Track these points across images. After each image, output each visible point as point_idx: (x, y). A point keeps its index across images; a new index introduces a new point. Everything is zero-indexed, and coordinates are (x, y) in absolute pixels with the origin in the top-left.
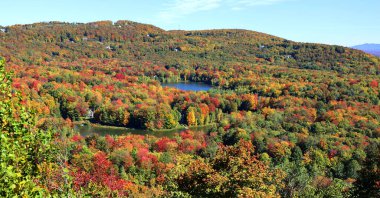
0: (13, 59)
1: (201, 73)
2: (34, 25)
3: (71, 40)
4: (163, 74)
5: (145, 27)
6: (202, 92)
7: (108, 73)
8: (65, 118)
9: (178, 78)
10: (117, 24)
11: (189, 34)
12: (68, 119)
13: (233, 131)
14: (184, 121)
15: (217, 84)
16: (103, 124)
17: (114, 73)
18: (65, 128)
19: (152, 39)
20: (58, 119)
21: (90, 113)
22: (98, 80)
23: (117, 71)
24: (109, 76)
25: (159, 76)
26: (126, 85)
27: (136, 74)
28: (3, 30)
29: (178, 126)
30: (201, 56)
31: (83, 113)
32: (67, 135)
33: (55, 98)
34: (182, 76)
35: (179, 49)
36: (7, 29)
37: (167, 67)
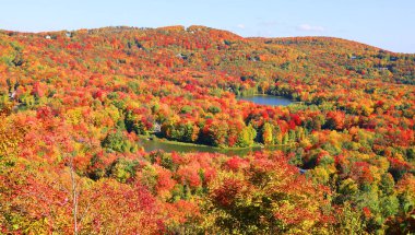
0: (77, 66)
1: (281, 87)
2: (100, 30)
3: (139, 46)
4: (238, 85)
5: (221, 34)
6: (281, 107)
7: (177, 84)
8: (129, 131)
9: (255, 90)
10: (188, 30)
11: (269, 42)
12: (133, 133)
13: (314, 152)
14: (260, 139)
15: (298, 99)
16: (170, 139)
17: (184, 84)
18: (128, 143)
19: (228, 47)
20: (122, 132)
21: (157, 127)
22: (166, 91)
23: (188, 82)
24: (178, 87)
25: (233, 87)
26: (197, 98)
27: (208, 86)
28: (68, 35)
29: (252, 144)
30: (282, 66)
31: (149, 126)
32: (131, 149)
33: (120, 109)
34: (260, 89)
35: (258, 59)
36: (72, 34)
37: (243, 79)
